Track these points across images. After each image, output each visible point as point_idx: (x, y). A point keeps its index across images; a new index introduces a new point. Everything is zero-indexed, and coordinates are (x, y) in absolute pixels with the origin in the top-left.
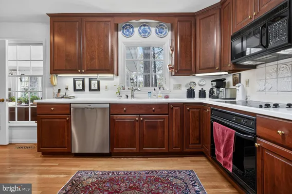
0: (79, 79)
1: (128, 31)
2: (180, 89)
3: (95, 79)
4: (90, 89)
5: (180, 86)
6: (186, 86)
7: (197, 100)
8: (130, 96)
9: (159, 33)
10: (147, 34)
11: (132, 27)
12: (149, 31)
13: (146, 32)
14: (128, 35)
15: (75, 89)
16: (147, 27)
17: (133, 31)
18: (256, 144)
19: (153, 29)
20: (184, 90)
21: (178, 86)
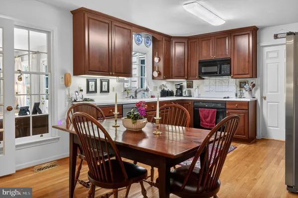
0: (92, 80)
3: (106, 80)
4: (102, 91)
6: (160, 88)
8: (134, 96)
9: (147, 42)
12: (141, 40)
15: (88, 91)
16: (140, 36)
18: (227, 112)
19: (144, 39)
21: (155, 88)
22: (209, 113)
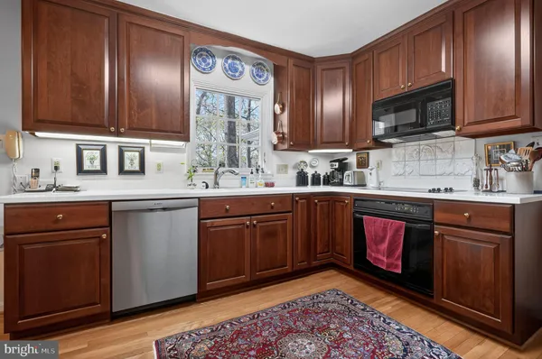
0: (91, 146)
1: (204, 61)
2: (286, 172)
3: (132, 148)
4: (122, 171)
5: (286, 167)
6: (295, 167)
7: (310, 189)
8: (211, 184)
9: (257, 75)
10: (237, 74)
11: (213, 56)
12: (240, 69)
13: (236, 70)
14: (204, 69)
15: (80, 170)
16: (238, 62)
17: (214, 63)
18: (436, 232)
19: (248, 68)
20: (293, 174)
21: (283, 168)
22: (385, 229)
